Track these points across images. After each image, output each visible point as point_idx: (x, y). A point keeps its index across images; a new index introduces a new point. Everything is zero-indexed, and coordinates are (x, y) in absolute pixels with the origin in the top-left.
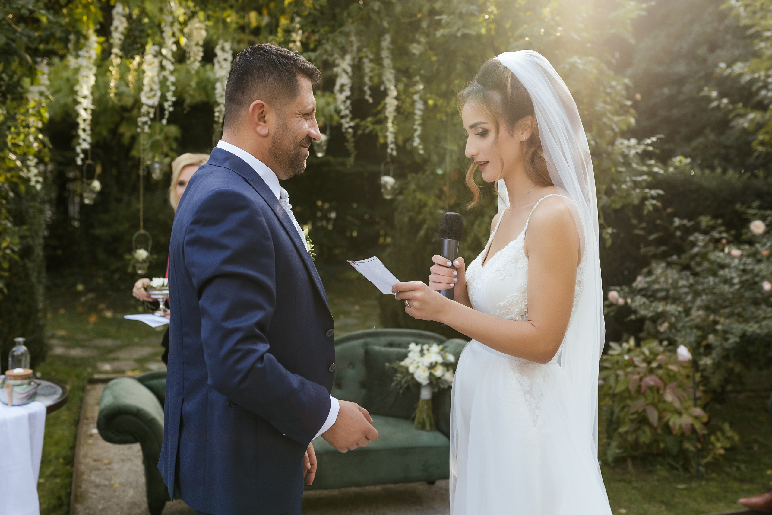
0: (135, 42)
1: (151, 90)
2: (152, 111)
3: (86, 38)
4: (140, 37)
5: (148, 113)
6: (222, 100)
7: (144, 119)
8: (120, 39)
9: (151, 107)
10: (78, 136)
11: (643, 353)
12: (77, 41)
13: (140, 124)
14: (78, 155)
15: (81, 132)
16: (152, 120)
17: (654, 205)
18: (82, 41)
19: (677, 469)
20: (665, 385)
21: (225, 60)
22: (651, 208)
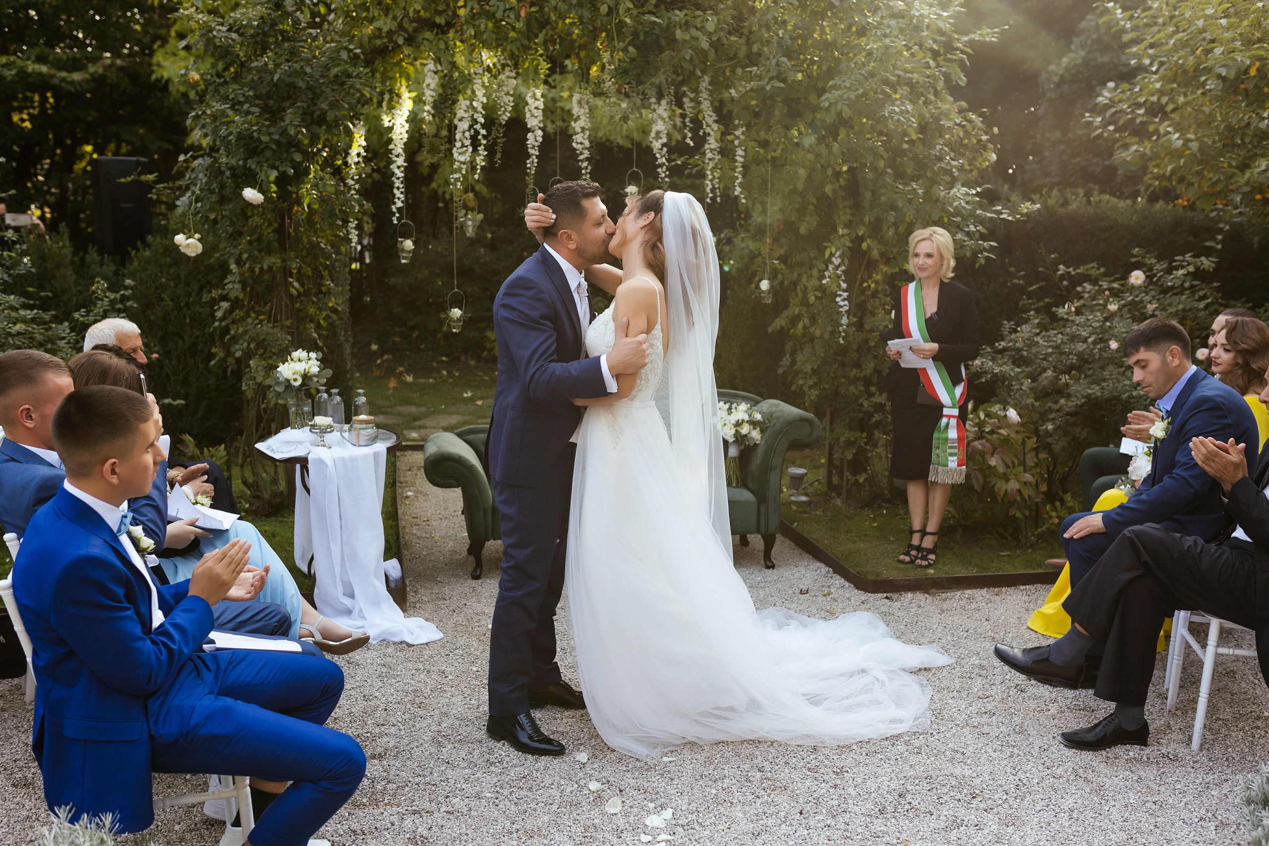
0: (446, 100)
1: (463, 146)
2: (464, 167)
3: (399, 96)
4: (452, 94)
5: (461, 169)
6: (534, 152)
7: (456, 176)
8: (433, 97)
9: (464, 163)
10: (394, 195)
11: (979, 418)
12: (391, 99)
13: (452, 180)
14: (394, 214)
15: (396, 191)
16: (464, 176)
17: (987, 258)
18: (395, 98)
19: (1005, 538)
20: (995, 449)
21: (536, 108)
22: (983, 261)
